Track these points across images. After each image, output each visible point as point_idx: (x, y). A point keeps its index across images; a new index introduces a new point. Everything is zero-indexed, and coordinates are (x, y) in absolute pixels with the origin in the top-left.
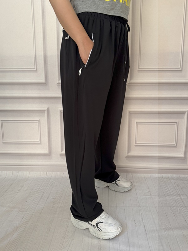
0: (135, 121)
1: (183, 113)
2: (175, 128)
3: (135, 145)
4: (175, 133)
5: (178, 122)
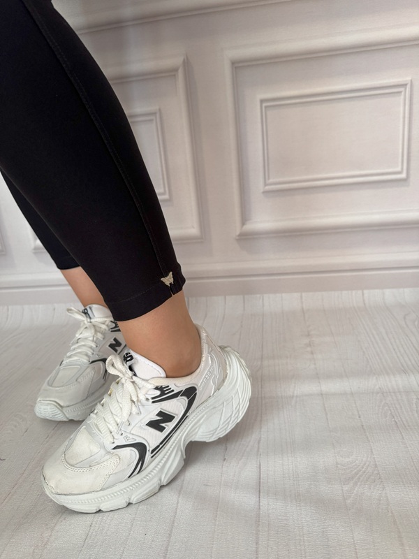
0: (256, 96)
2: (402, 109)
3: (262, 191)
4: (401, 128)
5: (411, 81)
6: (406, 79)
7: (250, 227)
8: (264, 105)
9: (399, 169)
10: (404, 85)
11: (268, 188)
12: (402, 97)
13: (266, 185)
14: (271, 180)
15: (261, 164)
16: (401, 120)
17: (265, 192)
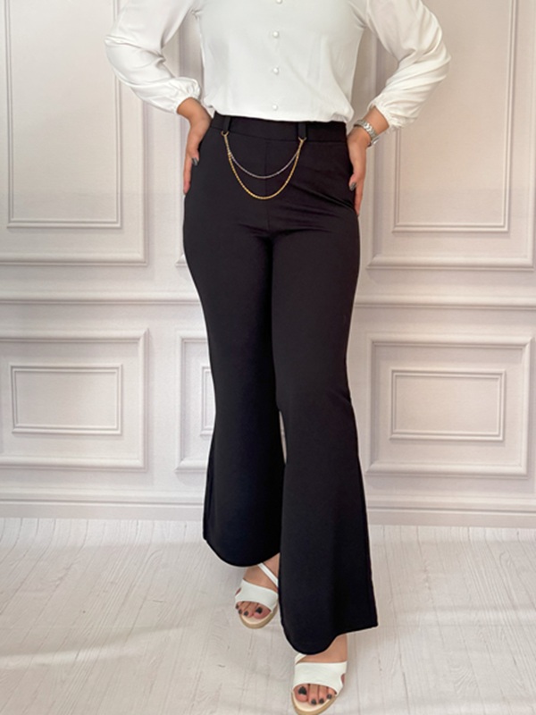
0: (387, 369)
1: (519, 347)
2: (498, 390)
3: (389, 437)
4: (498, 404)
5: (505, 372)
6: (502, 370)
7: (376, 466)
8: (395, 374)
9: (497, 433)
10: (500, 374)
11: (394, 436)
12: (499, 382)
13: (392, 433)
14: (397, 430)
15: (390, 417)
16: (498, 398)
17: (391, 439)
